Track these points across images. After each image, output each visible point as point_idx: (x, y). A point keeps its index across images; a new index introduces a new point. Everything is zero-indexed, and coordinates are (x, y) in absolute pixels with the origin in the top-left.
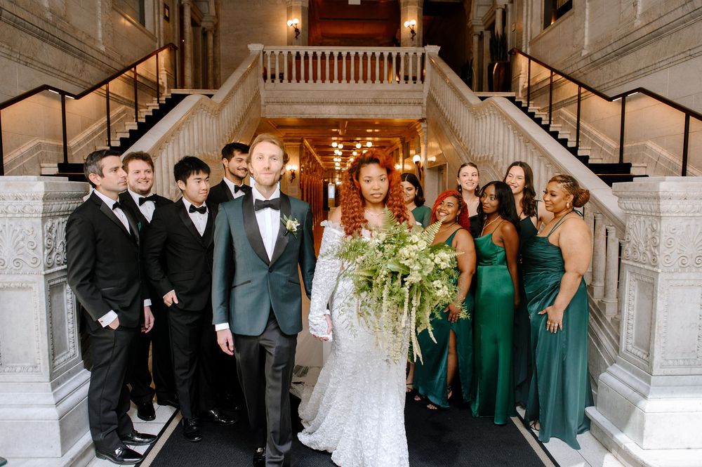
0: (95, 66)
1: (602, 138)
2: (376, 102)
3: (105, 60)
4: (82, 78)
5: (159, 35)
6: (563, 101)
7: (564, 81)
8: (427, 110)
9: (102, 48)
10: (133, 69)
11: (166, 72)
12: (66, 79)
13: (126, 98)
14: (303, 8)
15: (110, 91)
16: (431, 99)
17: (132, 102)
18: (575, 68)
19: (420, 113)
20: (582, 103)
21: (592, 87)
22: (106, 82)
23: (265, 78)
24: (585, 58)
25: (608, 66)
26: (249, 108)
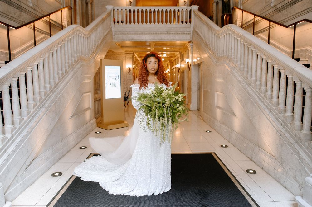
0: (27, 14)
1: (281, 47)
2: (168, 33)
3: (33, 11)
4: (20, 19)
5: (63, 2)
6: (260, 30)
7: (260, 20)
8: (192, 37)
9: (31, 5)
10: (48, 16)
11: (66, 20)
12: (10, 19)
13: (45, 30)
15: (35, 26)
16: (195, 31)
17: (48, 33)
18: (267, 13)
19: (189, 38)
20: (271, 30)
21: (277, 21)
22: (33, 22)
23: (115, 22)
24: (273, 7)
25: (285, 10)
26: (106, 36)
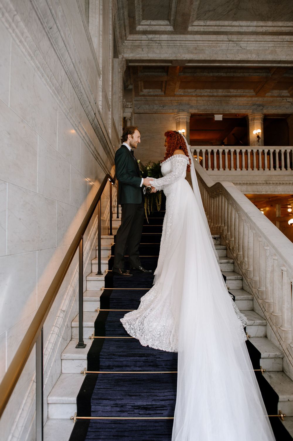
14: (187, 122)
